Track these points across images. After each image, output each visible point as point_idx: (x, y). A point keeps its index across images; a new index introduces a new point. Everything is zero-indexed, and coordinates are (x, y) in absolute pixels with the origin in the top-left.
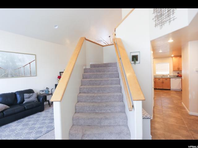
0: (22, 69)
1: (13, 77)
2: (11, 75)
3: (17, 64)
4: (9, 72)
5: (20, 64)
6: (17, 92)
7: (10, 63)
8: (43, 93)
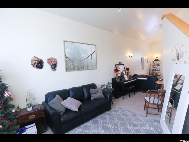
0: (85, 61)
1: (79, 69)
2: (78, 67)
3: (82, 55)
4: (76, 65)
5: (84, 56)
6: (83, 86)
7: (77, 55)
8: (104, 88)
